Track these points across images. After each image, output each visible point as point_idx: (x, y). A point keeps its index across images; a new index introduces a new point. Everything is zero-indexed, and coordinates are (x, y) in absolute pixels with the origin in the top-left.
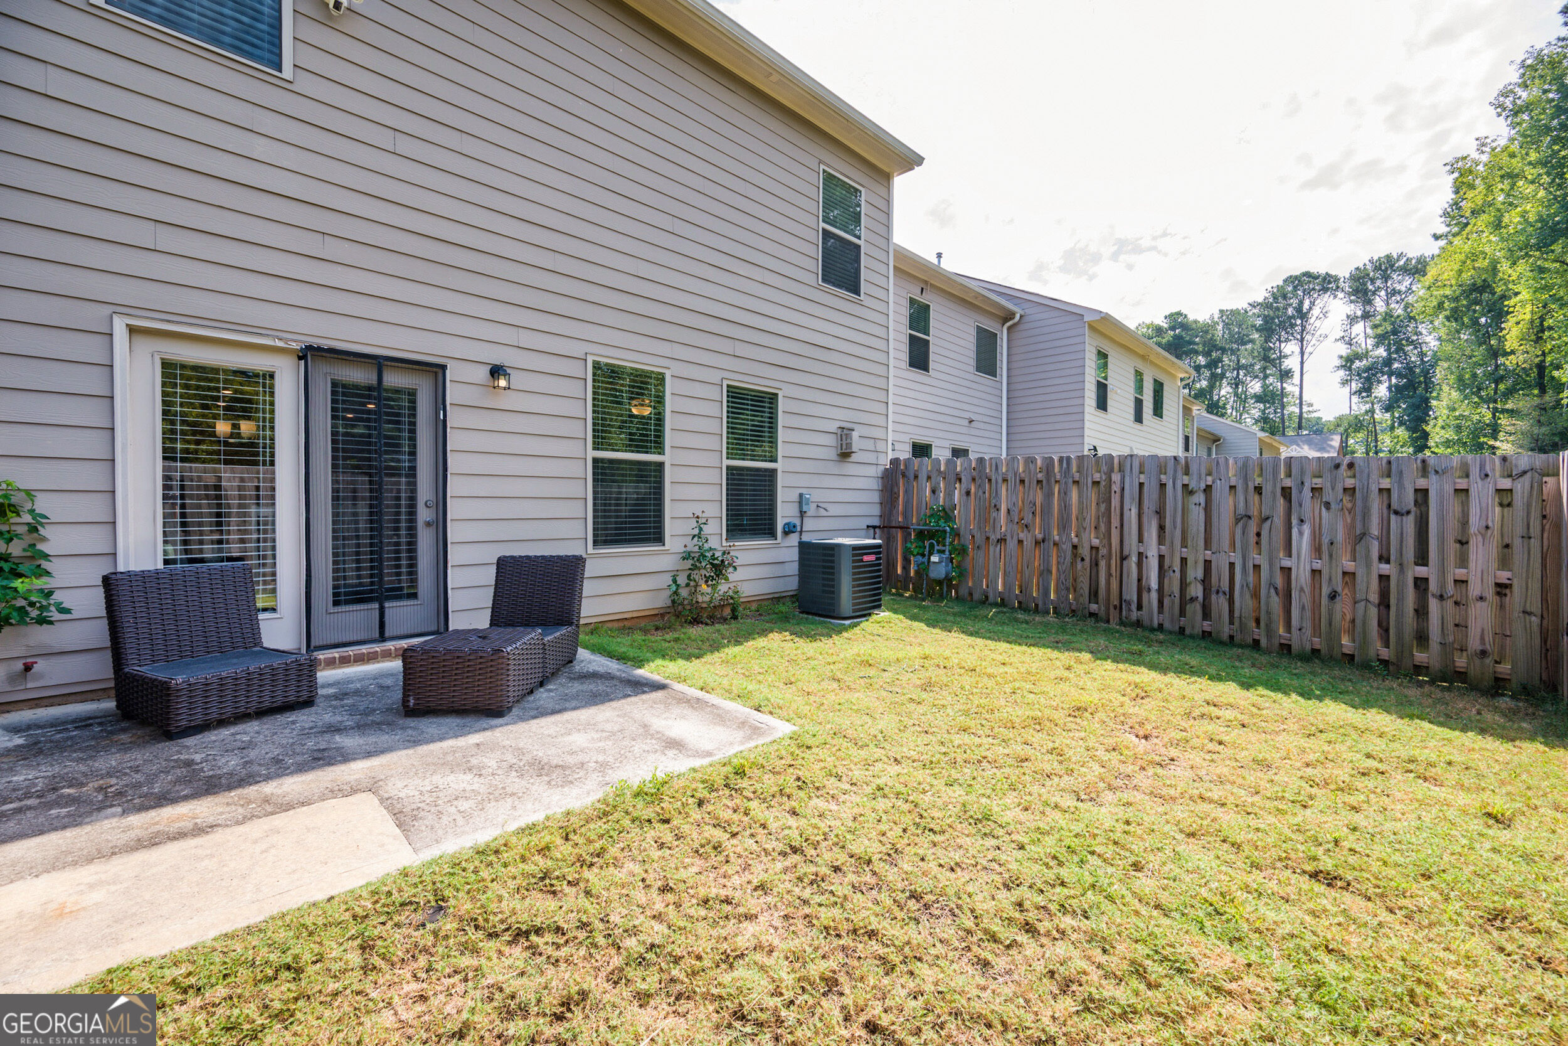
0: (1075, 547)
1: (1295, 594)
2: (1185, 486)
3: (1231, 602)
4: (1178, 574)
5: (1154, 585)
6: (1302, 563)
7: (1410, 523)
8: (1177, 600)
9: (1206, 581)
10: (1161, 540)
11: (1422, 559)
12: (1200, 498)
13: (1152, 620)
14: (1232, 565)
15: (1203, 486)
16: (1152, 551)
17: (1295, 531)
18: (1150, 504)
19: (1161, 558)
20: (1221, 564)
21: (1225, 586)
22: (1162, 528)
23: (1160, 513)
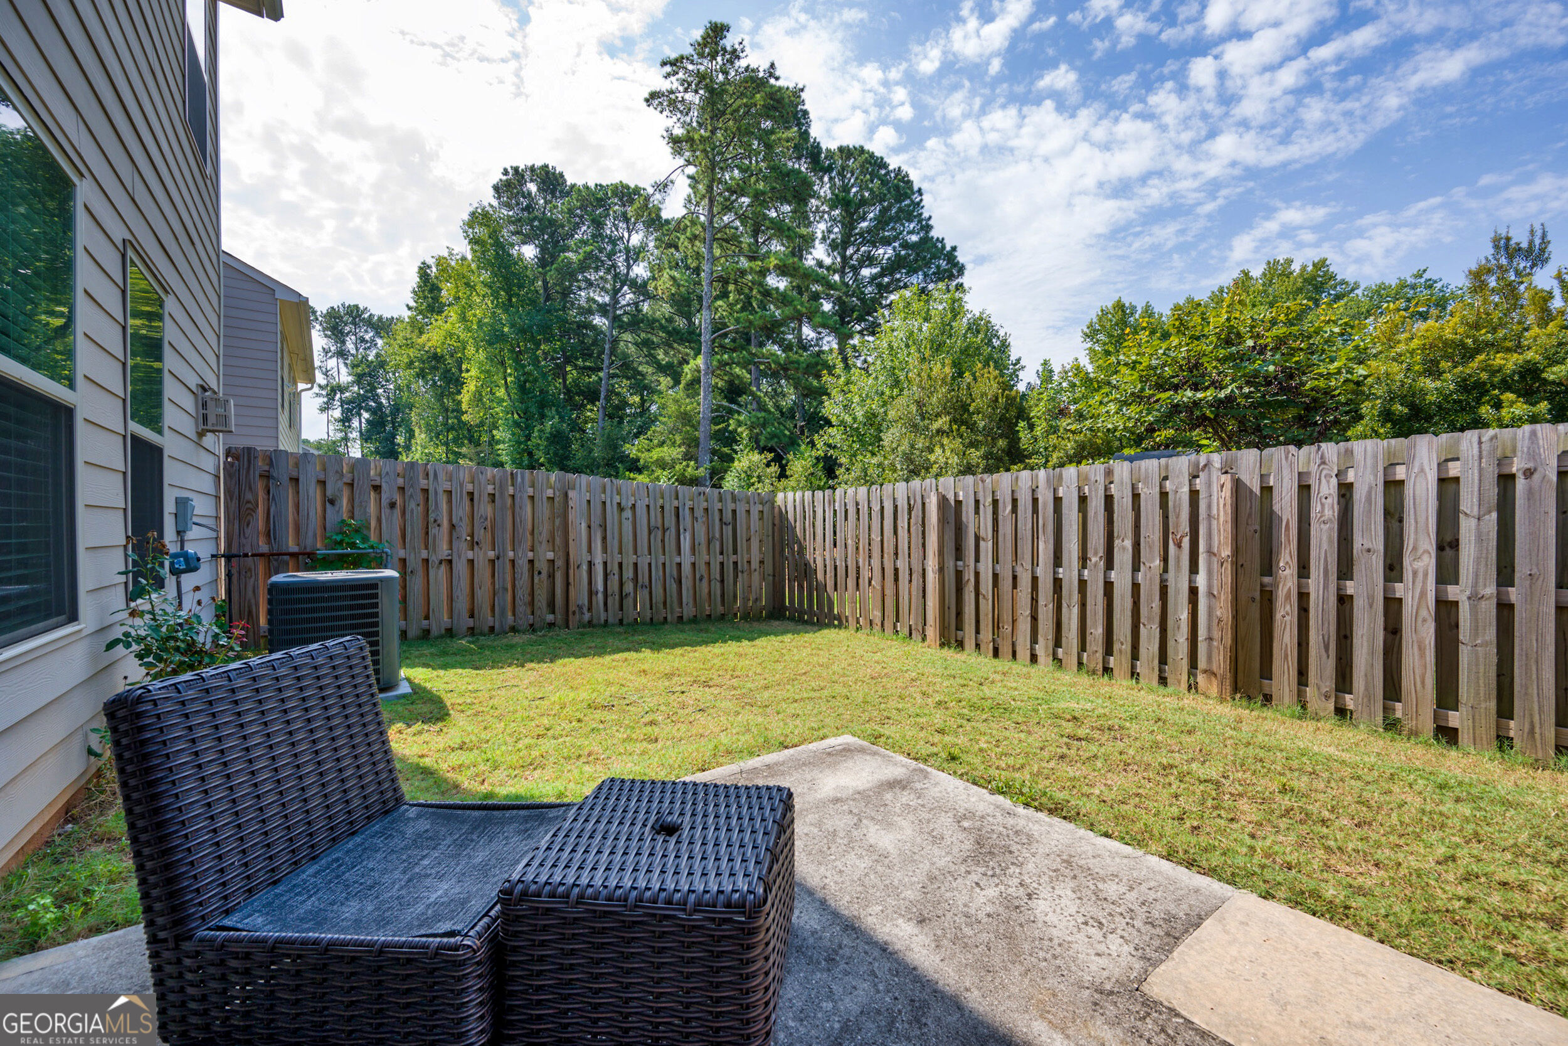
0: (531, 562)
1: (683, 580)
2: (619, 504)
3: (651, 593)
4: (617, 577)
5: (600, 587)
6: (686, 559)
7: (730, 527)
8: (617, 597)
9: (635, 579)
10: (605, 550)
11: (735, 552)
12: (628, 513)
13: (599, 619)
14: (650, 564)
15: (630, 505)
16: (598, 560)
17: (682, 537)
18: (596, 520)
19: (605, 563)
20: (643, 563)
21: (647, 582)
22: (604, 539)
23: (604, 527)
